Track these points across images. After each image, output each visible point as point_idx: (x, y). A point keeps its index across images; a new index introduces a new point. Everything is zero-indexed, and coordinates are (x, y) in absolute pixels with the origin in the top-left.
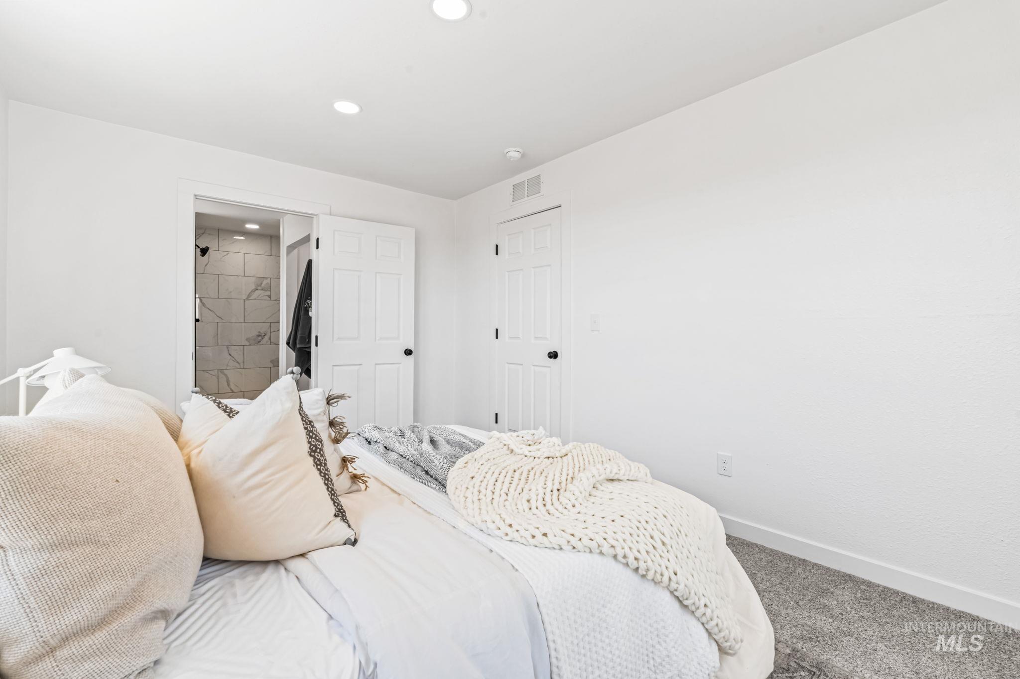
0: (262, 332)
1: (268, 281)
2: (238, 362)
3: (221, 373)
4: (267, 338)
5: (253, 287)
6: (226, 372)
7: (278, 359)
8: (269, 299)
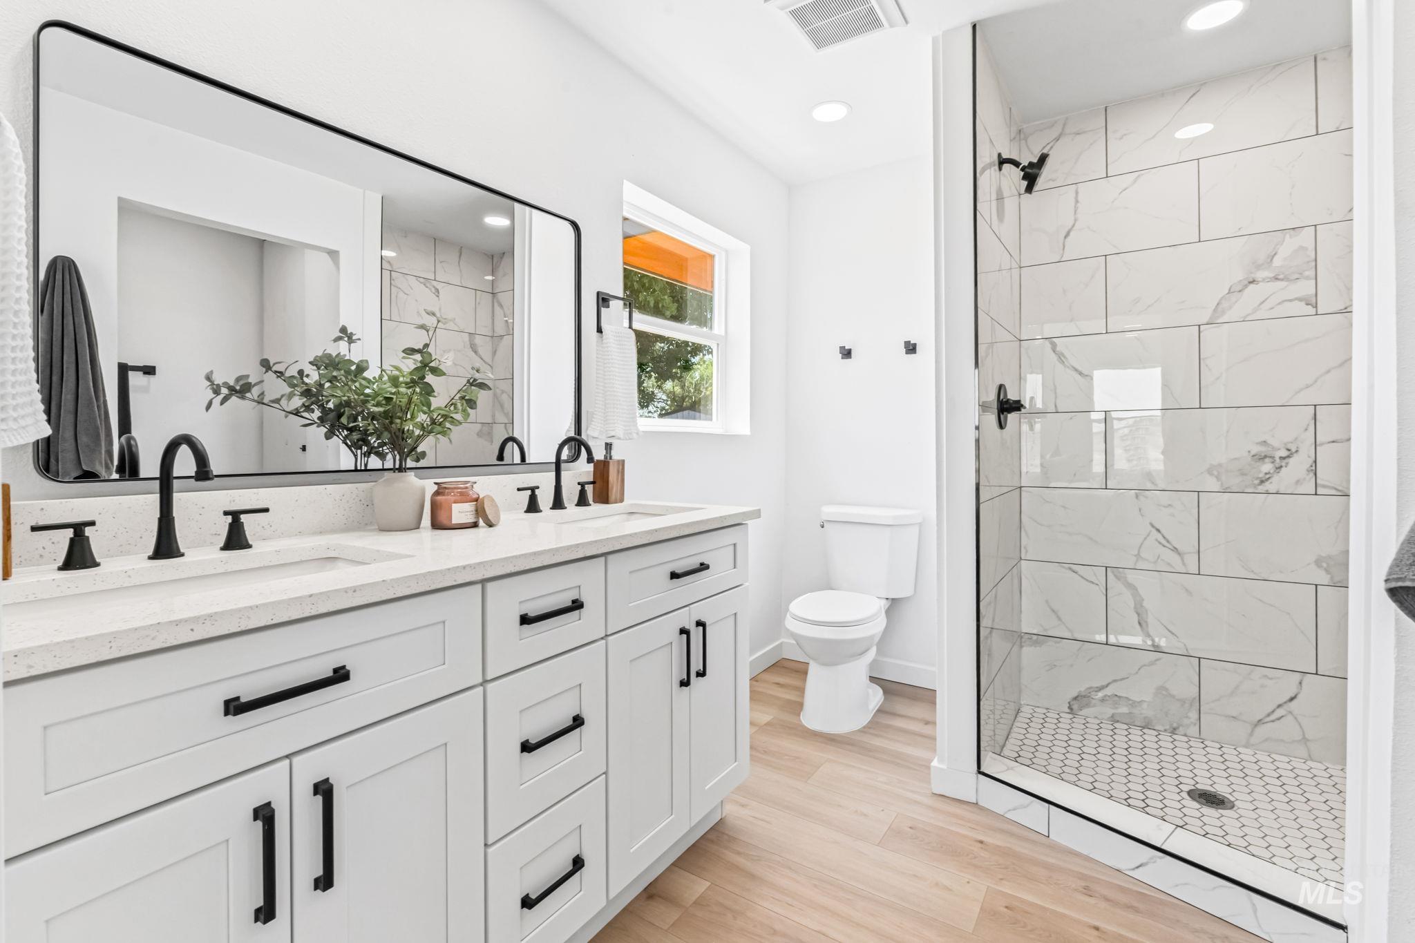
0: (1274, 442)
1: (1306, 237)
2: (1175, 550)
3: (1118, 578)
4: (1298, 467)
5: (1239, 275)
6: (1131, 576)
7: (1346, 553)
8: (1313, 311)
